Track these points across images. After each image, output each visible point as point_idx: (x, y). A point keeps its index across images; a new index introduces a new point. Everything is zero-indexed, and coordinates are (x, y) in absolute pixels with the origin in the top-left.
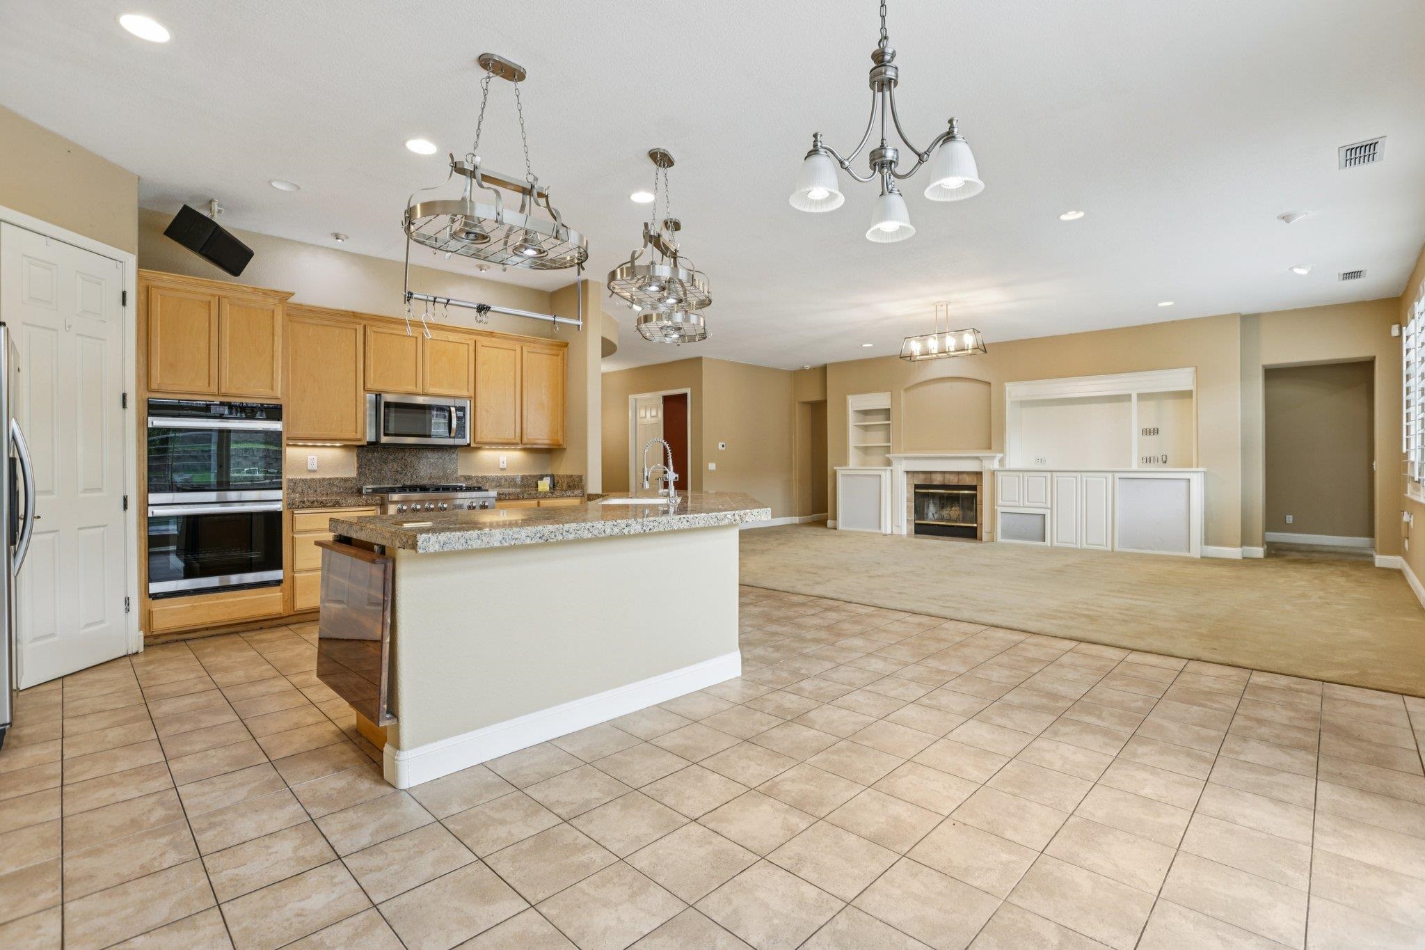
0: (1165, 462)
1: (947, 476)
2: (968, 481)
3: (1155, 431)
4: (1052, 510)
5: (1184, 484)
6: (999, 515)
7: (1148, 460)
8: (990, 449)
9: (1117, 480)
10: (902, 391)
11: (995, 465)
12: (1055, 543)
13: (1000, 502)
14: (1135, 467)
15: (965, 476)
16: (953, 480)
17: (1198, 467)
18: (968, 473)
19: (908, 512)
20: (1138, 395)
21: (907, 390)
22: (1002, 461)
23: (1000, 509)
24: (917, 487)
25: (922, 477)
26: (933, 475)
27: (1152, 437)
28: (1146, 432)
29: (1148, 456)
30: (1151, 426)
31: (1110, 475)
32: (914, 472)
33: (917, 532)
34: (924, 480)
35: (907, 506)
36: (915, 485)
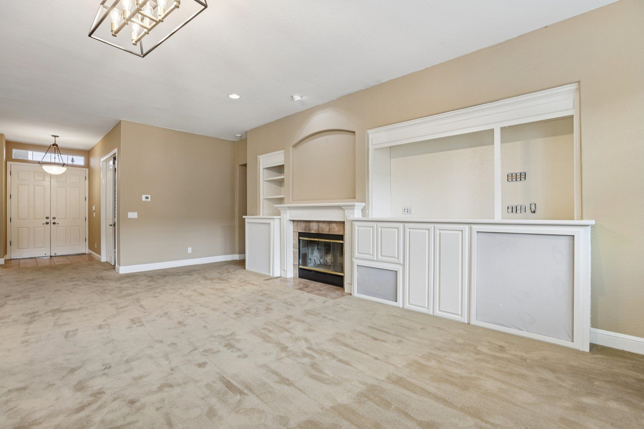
0: (534, 212)
1: (321, 225)
2: (336, 230)
3: (522, 176)
4: (404, 265)
5: (565, 242)
6: (355, 268)
7: (514, 209)
8: (354, 198)
9: (475, 234)
10: (291, 148)
11: (357, 214)
12: (407, 306)
13: (356, 254)
14: (498, 218)
15: (334, 225)
16: (325, 230)
17: (582, 219)
18: (336, 222)
19: (294, 257)
20: (502, 128)
21: (295, 146)
22: (363, 210)
23: (356, 262)
24: (300, 234)
25: (303, 225)
26: (312, 224)
27: (519, 184)
28: (514, 177)
29: (514, 204)
30: (518, 170)
31: (467, 227)
32: (298, 221)
33: (300, 277)
34: (305, 229)
35: (294, 252)
36: (299, 233)
